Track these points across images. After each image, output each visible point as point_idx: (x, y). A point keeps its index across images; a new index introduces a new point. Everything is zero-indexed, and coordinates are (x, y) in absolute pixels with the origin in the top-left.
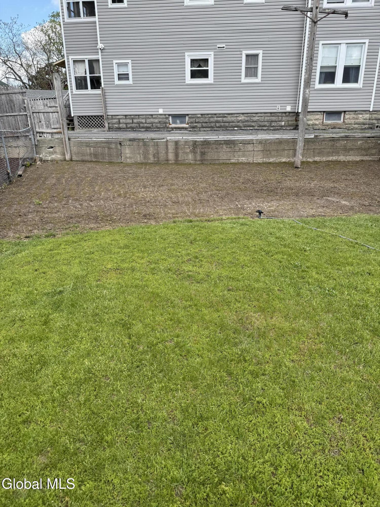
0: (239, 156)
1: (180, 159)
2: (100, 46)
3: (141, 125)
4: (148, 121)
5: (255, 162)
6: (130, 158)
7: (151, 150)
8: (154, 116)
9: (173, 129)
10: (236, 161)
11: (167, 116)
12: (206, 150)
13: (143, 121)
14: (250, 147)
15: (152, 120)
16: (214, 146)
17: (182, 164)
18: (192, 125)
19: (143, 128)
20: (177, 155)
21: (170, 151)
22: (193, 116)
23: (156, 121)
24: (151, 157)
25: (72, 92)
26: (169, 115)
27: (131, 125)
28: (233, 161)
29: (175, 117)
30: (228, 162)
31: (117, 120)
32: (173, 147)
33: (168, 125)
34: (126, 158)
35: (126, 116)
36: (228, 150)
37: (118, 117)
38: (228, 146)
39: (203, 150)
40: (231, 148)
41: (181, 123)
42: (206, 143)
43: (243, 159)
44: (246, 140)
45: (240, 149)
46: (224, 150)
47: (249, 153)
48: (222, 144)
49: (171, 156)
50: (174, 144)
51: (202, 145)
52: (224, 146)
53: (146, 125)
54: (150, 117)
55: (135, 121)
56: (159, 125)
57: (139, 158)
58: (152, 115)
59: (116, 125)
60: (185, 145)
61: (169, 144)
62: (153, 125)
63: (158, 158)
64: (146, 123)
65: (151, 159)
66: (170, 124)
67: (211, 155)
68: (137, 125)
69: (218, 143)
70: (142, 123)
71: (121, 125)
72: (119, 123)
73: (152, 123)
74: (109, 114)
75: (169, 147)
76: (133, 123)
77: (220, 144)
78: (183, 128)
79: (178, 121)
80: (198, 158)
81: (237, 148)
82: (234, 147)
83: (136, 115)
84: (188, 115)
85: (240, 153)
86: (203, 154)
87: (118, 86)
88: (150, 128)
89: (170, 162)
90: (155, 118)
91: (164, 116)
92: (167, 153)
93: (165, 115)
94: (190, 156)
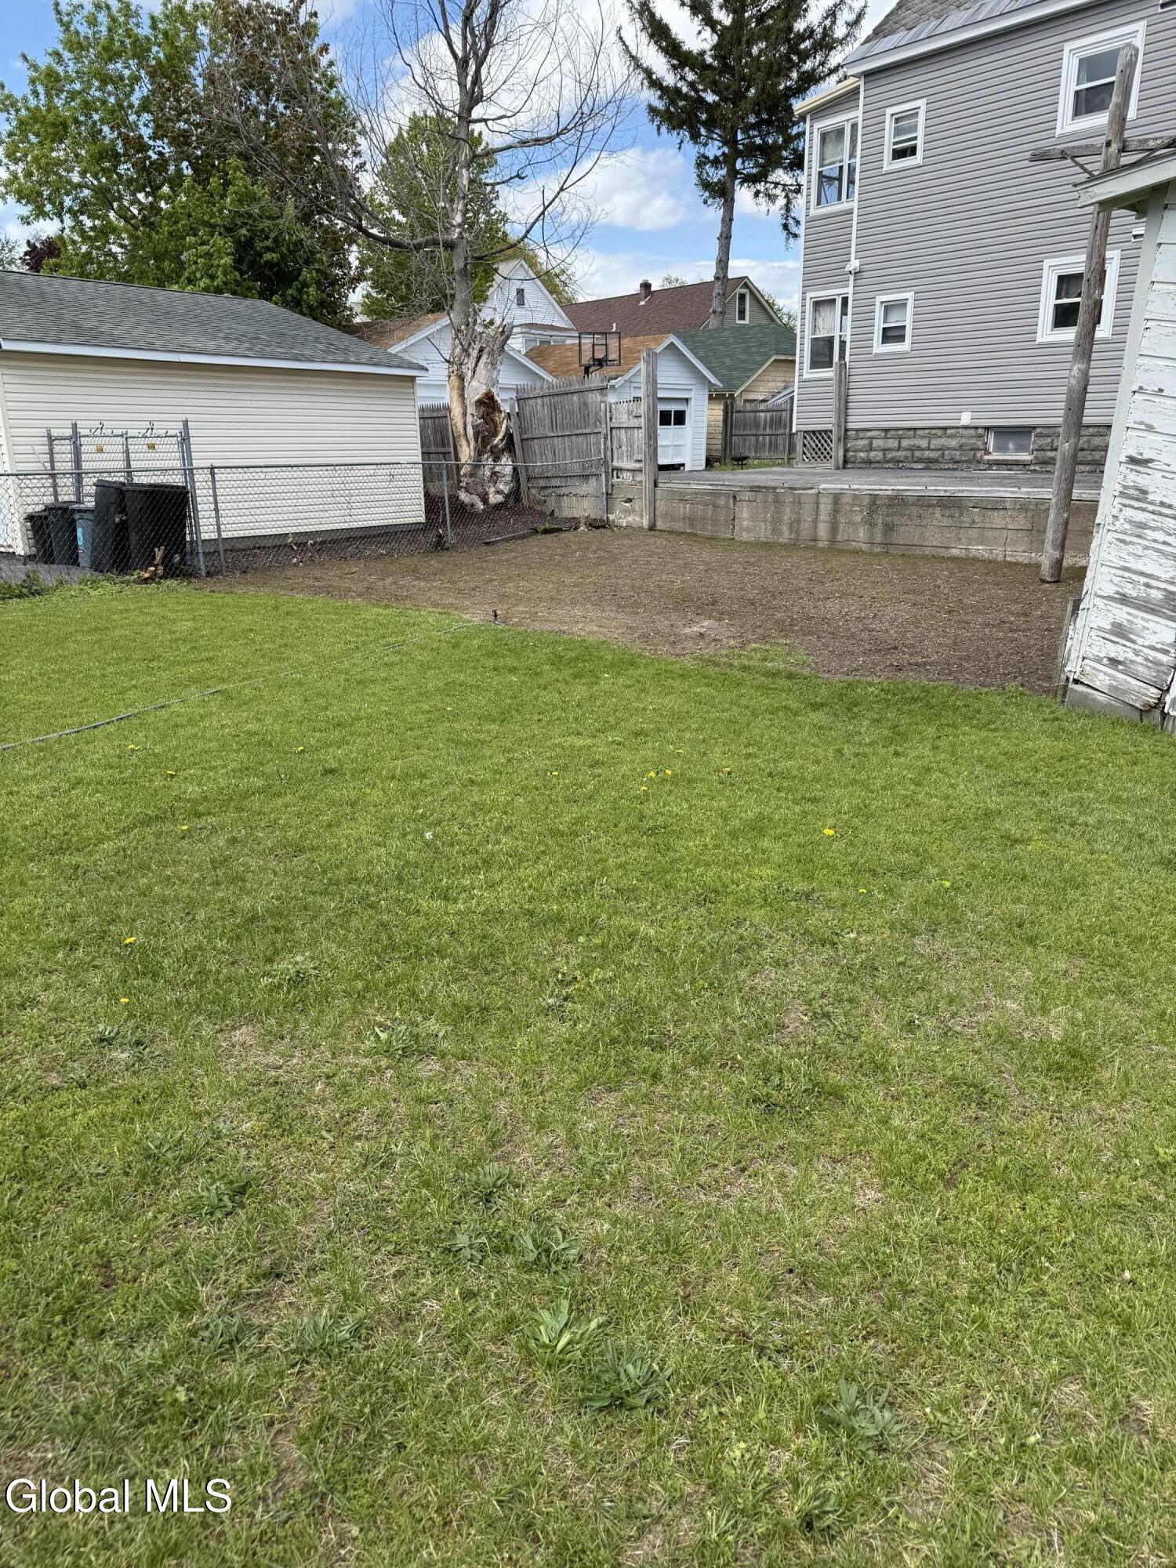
0: (970, 539)
1: (839, 537)
2: (854, 264)
3: (918, 454)
4: (935, 443)
5: (1008, 559)
6: (748, 530)
7: (788, 514)
8: (919, 432)
9: (991, 464)
10: (963, 554)
11: (980, 431)
12: (896, 519)
13: (924, 443)
14: (997, 519)
15: (943, 441)
16: (914, 510)
17: (842, 551)
18: (1040, 454)
19: (920, 461)
20: (834, 528)
21: (822, 517)
22: (1046, 431)
23: (953, 443)
24: (785, 529)
25: (801, 375)
26: (987, 429)
27: (894, 454)
28: (955, 552)
29: (1005, 433)
30: (943, 552)
31: (866, 442)
32: (829, 507)
33: (979, 454)
34: (742, 529)
35: (886, 430)
36: (946, 522)
37: (869, 434)
38: (947, 513)
39: (889, 519)
40: (952, 516)
41: (1020, 448)
42: (898, 502)
43: (979, 550)
44: (987, 499)
45: (974, 522)
46: (935, 522)
47: (997, 533)
48: (933, 506)
49: (823, 531)
50: (830, 500)
51: (889, 506)
52: (938, 513)
53: (927, 454)
54: (940, 432)
55: (905, 443)
56: (957, 455)
57: (764, 533)
58: (945, 429)
59: (862, 455)
60: (854, 505)
61: (823, 500)
62: (943, 455)
63: (798, 533)
64: (929, 449)
65: (786, 536)
66: (987, 453)
67: (908, 533)
68: (908, 453)
69: (924, 503)
70: (919, 448)
71: (873, 454)
72: (870, 449)
73: (942, 449)
74: (850, 426)
75: (822, 507)
76: (899, 449)
77: (929, 506)
78: (1017, 463)
79: (1011, 446)
80: (878, 538)
81: (966, 519)
82: (961, 515)
83: (909, 429)
84: (1034, 428)
85: (974, 533)
86: (889, 528)
87: (879, 357)
88: (935, 461)
89: (820, 545)
90: (950, 436)
91: (972, 431)
92: (815, 521)
93: (977, 428)
94: (862, 533)
